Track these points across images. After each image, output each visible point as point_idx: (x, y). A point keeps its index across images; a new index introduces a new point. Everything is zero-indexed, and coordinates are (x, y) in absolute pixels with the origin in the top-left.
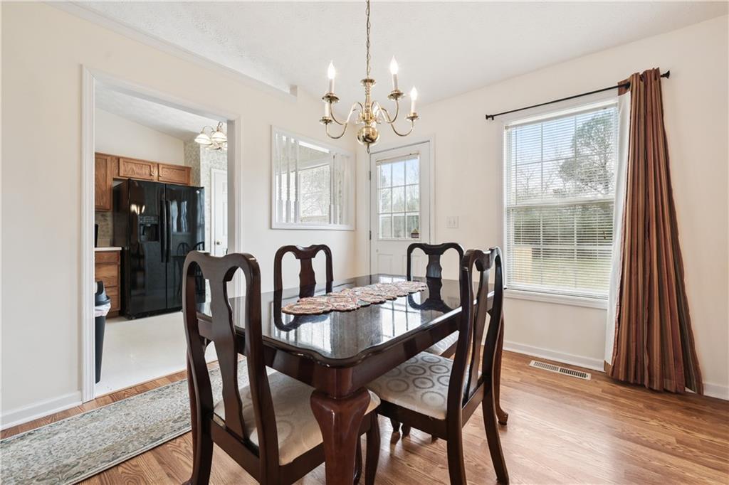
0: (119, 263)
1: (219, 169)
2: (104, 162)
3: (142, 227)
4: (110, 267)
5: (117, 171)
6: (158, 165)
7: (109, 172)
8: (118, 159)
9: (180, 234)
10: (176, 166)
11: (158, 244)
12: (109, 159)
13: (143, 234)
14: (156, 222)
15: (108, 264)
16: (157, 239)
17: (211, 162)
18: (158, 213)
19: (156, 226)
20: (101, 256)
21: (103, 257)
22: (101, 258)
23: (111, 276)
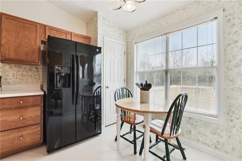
0: (42, 105)
1: (108, 37)
2: (35, 28)
3: (58, 77)
4: (35, 108)
5: (44, 36)
6: (71, 33)
7: (38, 36)
8: (45, 26)
9: (83, 80)
10: (82, 35)
11: (70, 90)
12: (38, 26)
13: (59, 82)
14: (69, 72)
15: (33, 106)
16: (69, 86)
17: (104, 32)
18: (70, 65)
19: (69, 75)
20: (27, 100)
21: (29, 100)
22: (27, 101)
23: (36, 116)
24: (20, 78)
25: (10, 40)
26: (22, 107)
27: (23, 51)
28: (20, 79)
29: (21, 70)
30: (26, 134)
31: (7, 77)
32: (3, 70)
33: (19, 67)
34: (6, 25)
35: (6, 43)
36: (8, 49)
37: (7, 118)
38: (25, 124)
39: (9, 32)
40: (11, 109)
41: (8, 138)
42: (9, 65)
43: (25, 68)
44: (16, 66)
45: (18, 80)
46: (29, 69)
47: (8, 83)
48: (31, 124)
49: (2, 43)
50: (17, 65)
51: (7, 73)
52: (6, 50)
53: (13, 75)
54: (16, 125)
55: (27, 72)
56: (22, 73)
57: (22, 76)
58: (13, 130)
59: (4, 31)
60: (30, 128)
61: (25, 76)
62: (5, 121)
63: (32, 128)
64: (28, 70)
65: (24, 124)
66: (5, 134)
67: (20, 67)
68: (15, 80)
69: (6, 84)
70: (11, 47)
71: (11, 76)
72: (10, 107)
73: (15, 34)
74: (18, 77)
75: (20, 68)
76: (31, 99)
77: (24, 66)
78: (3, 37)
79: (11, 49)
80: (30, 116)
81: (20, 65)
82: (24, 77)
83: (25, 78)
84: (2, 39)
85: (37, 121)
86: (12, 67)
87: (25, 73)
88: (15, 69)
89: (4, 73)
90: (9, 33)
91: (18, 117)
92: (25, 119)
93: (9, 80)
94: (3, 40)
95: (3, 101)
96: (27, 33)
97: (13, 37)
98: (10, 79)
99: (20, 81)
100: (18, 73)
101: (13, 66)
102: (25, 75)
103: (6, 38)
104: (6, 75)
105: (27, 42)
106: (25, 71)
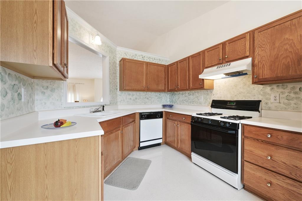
20: (278, 135)
21: (282, 137)
22: (278, 137)
23: (293, 166)
24: (285, 102)
25: (263, 56)
26: (271, 143)
27: (282, 65)
28: (284, 104)
29: (286, 91)
30: (277, 184)
31: (268, 101)
32: (263, 93)
33: (282, 87)
34: (259, 41)
35: (260, 61)
36: (261, 67)
37: (253, 149)
38: (275, 169)
39: (262, 47)
40: (258, 140)
41: (254, 174)
42: (270, 86)
43: (293, 88)
44: (278, 86)
45: (282, 105)
46: (300, 89)
47: (270, 109)
48: (284, 173)
49: (255, 63)
50: (281, 85)
51: (267, 96)
52: (260, 70)
53: (275, 98)
54: (263, 164)
55: (296, 93)
56: (287, 95)
57: (287, 99)
58: (260, 168)
59: (257, 48)
60: (284, 179)
61: (292, 99)
62: (251, 151)
63: (286, 181)
64: (298, 90)
65: (274, 167)
66: (252, 167)
67: (285, 87)
68: (278, 104)
69: (267, 109)
70: (265, 65)
71: (272, 100)
72: (255, 137)
73: (270, 46)
74: (282, 101)
75: (284, 89)
76: (285, 136)
77: (290, 85)
78: (256, 55)
79: (265, 66)
80: (283, 161)
81: (284, 84)
82: (290, 101)
83: (292, 102)
84: (256, 58)
85: (296, 174)
86: (274, 88)
87: (292, 95)
88: (278, 90)
89: (264, 96)
90: (262, 49)
91: (265, 154)
92: (275, 161)
93: (270, 105)
94: (256, 60)
95: (249, 129)
96: (287, 36)
97: (267, 51)
98: (272, 103)
99: (285, 106)
100: (281, 96)
101: (275, 86)
102: (294, 97)
103: (260, 55)
104: (267, 99)
105: (288, 48)
106: (293, 92)
